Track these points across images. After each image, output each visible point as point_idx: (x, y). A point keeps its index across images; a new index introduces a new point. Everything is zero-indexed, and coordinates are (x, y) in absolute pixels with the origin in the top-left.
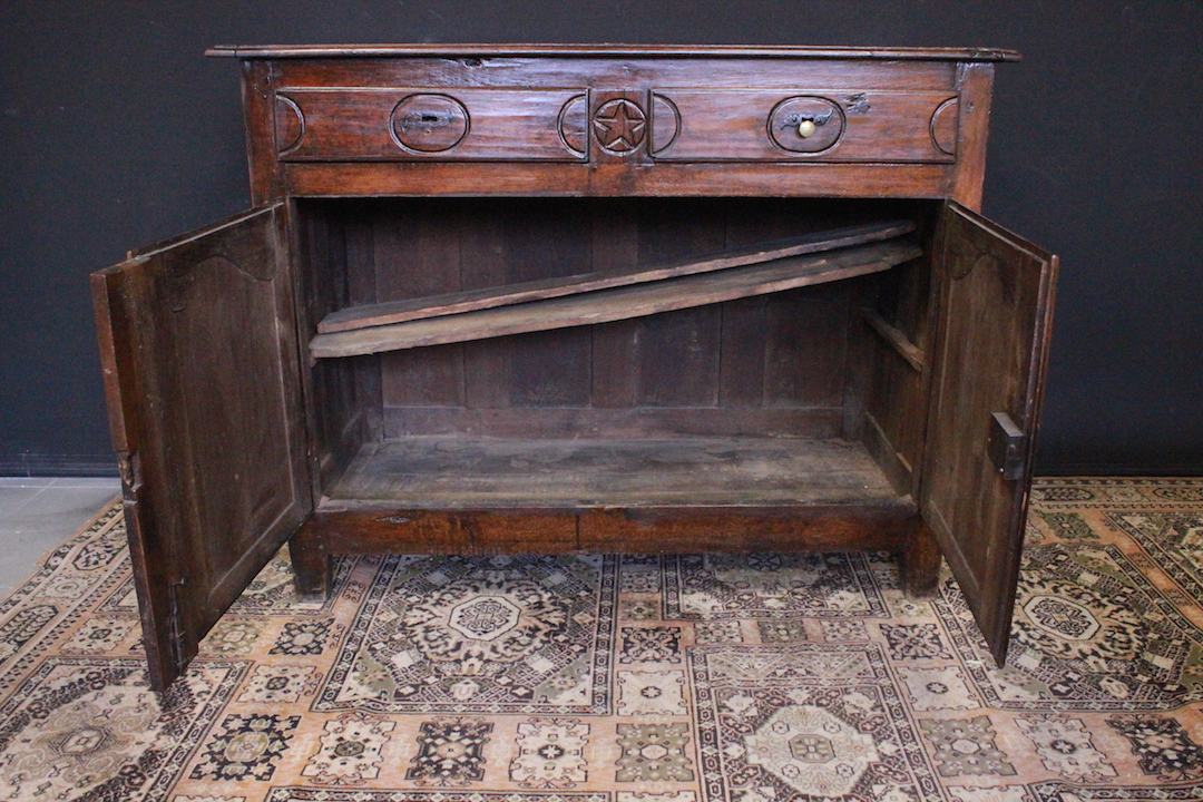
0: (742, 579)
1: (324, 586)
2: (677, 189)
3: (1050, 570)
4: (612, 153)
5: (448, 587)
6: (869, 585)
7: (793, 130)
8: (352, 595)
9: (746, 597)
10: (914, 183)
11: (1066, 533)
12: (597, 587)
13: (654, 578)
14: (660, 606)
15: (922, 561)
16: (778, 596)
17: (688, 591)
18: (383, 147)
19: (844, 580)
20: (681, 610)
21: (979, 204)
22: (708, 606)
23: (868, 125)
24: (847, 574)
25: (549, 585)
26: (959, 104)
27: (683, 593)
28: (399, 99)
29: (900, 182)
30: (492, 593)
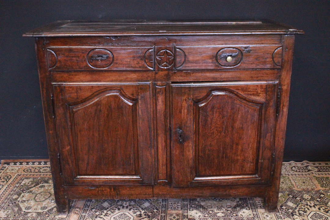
0: (210, 205)
1: (67, 210)
2: (185, 79)
3: (318, 201)
4: (162, 67)
5: (109, 208)
6: (254, 207)
7: (225, 59)
8: (77, 212)
9: (211, 212)
10: (267, 76)
11: (324, 185)
12: (160, 208)
13: (179, 204)
14: (181, 216)
15: (271, 200)
16: (222, 211)
17: (191, 210)
18: (84, 67)
19: (245, 205)
20: (188, 217)
21: (290, 82)
22: (198, 215)
23: (251, 57)
24: (246, 202)
25: (144, 207)
26: (282, 49)
27: (190, 210)
28: (89, 51)
29: (262, 75)
30: (124, 211)
